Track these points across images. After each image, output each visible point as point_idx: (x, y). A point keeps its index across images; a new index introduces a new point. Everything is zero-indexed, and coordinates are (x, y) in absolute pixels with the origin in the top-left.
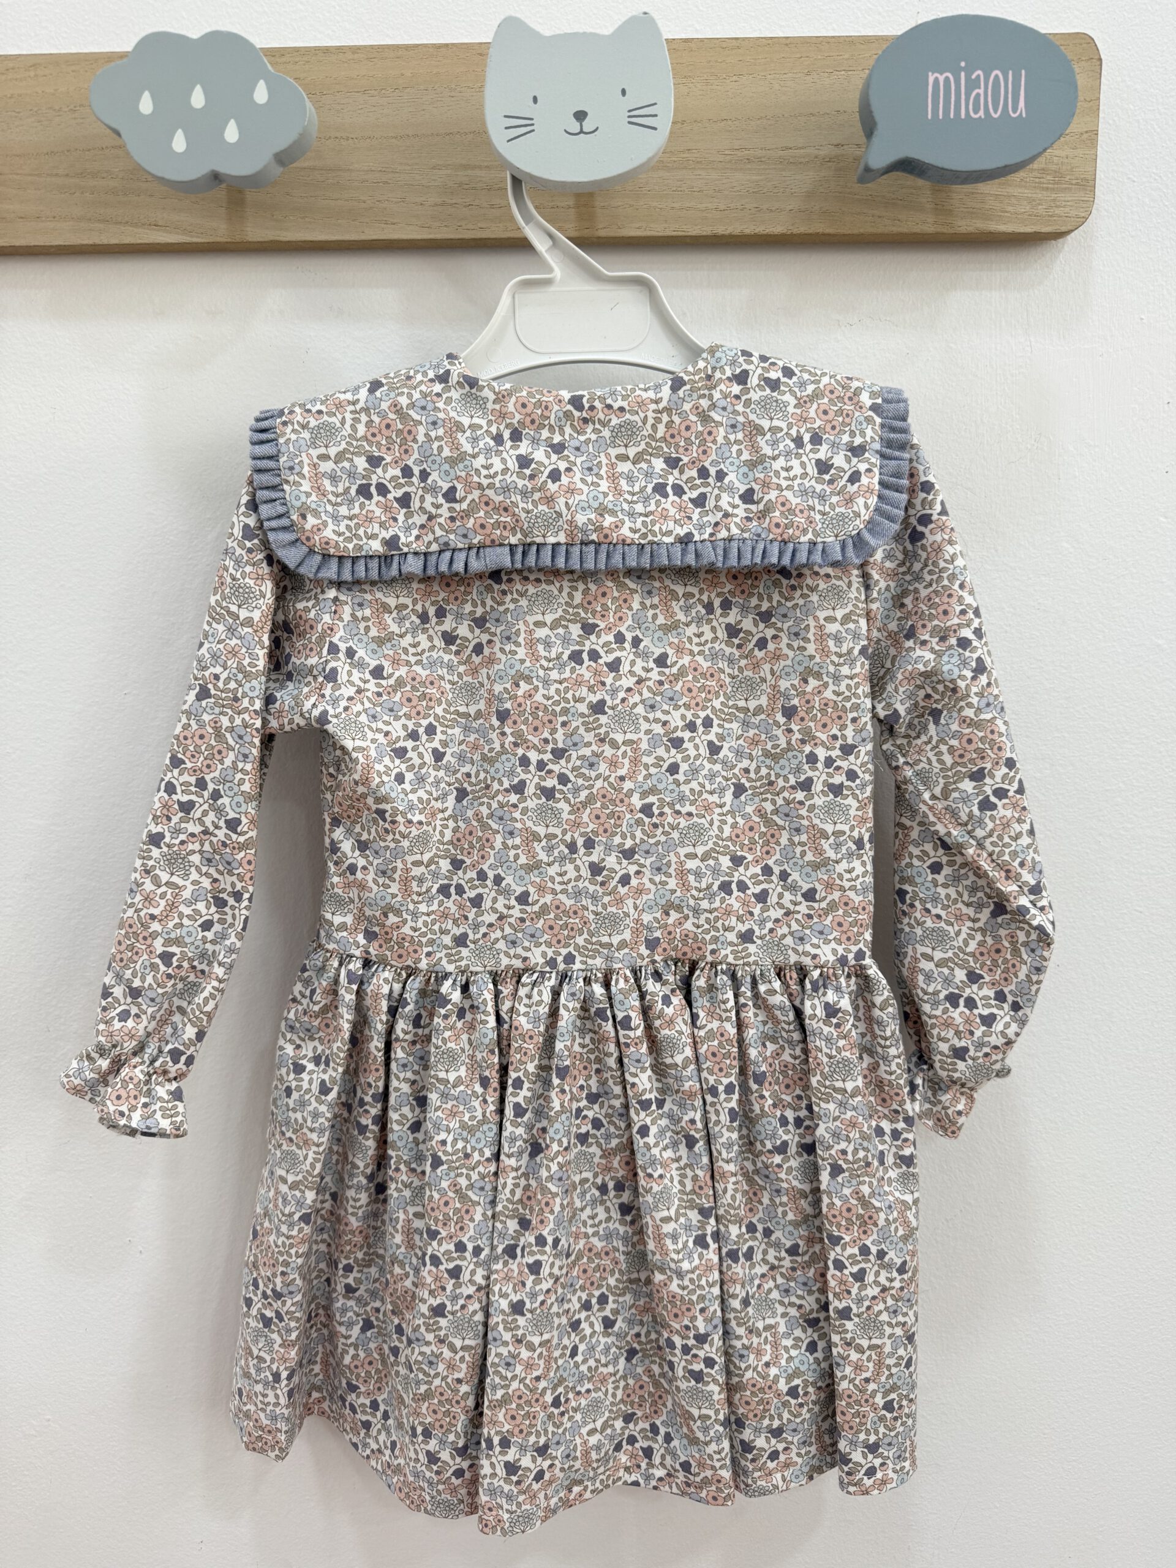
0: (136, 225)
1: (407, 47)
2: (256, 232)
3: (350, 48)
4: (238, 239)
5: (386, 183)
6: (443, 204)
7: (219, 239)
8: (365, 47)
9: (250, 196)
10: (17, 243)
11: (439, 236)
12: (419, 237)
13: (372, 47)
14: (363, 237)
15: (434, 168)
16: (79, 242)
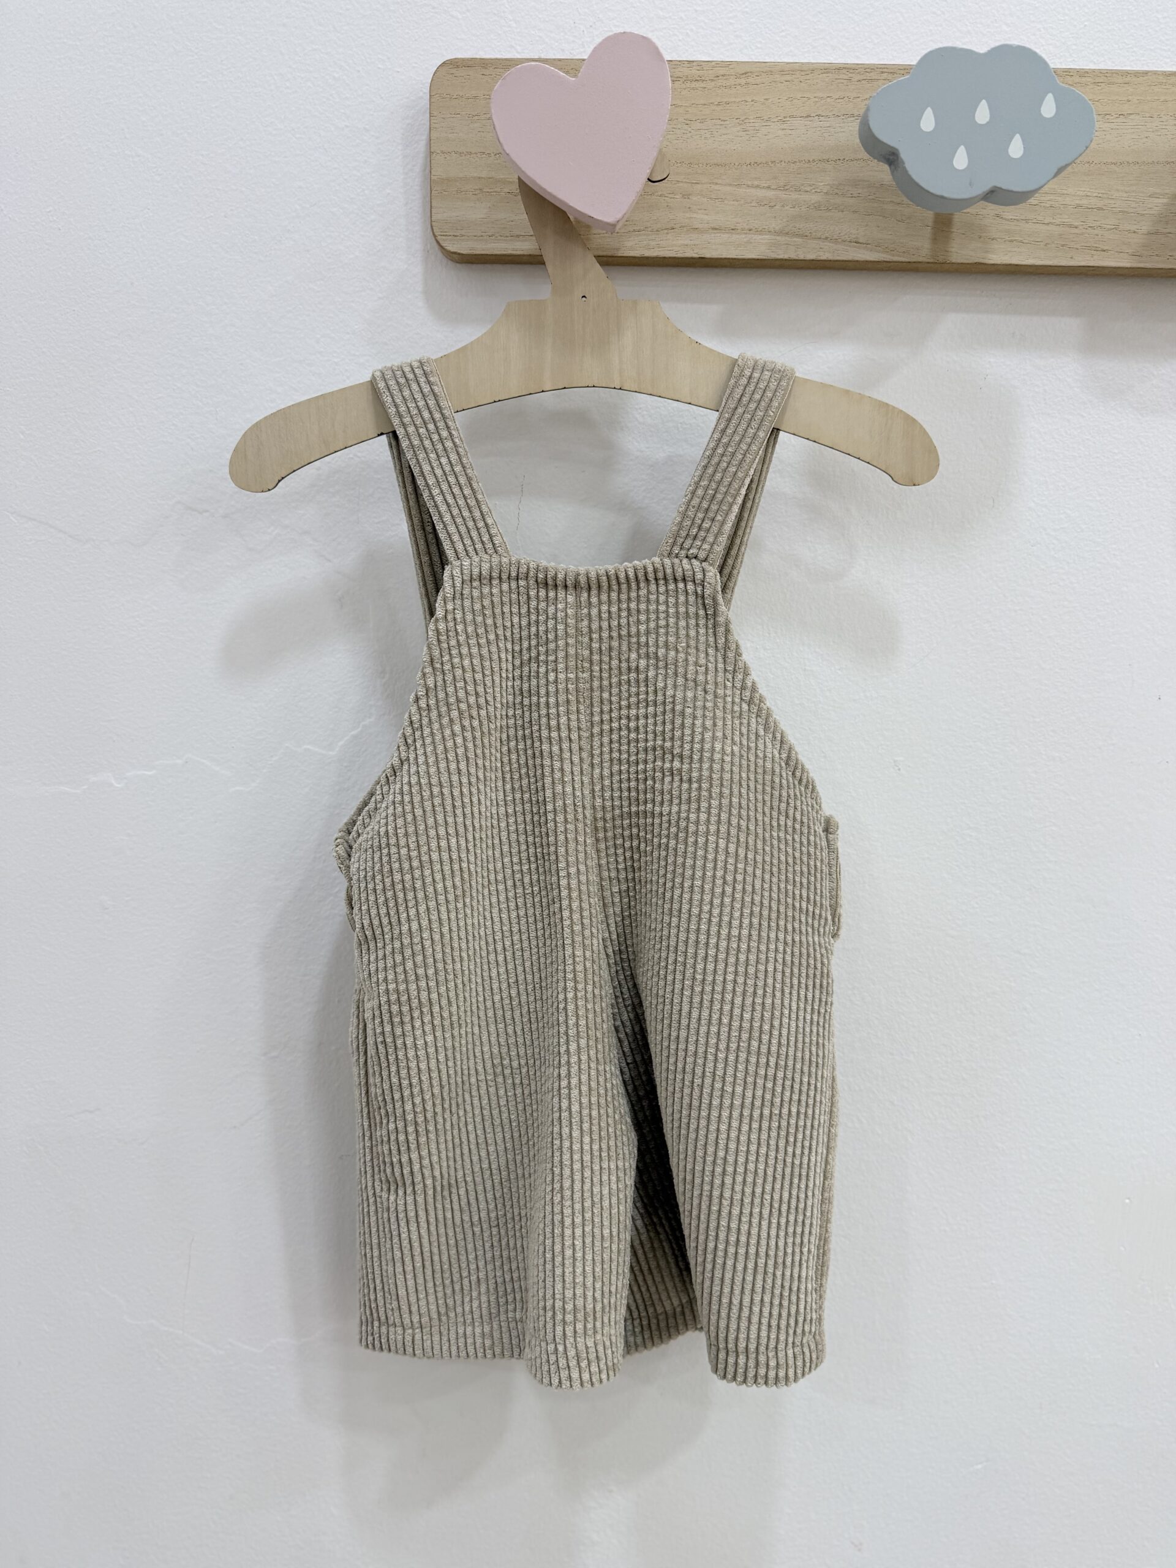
0: (836, 241)
1: (1137, 74)
2: (961, 252)
4: (941, 259)
5: (1100, 209)
6: (1157, 233)
7: (920, 259)
8: (1094, 71)
9: (957, 218)
10: (709, 254)
11: (1148, 265)
12: (1128, 265)
13: (1100, 71)
15: (1150, 196)
16: (773, 256)
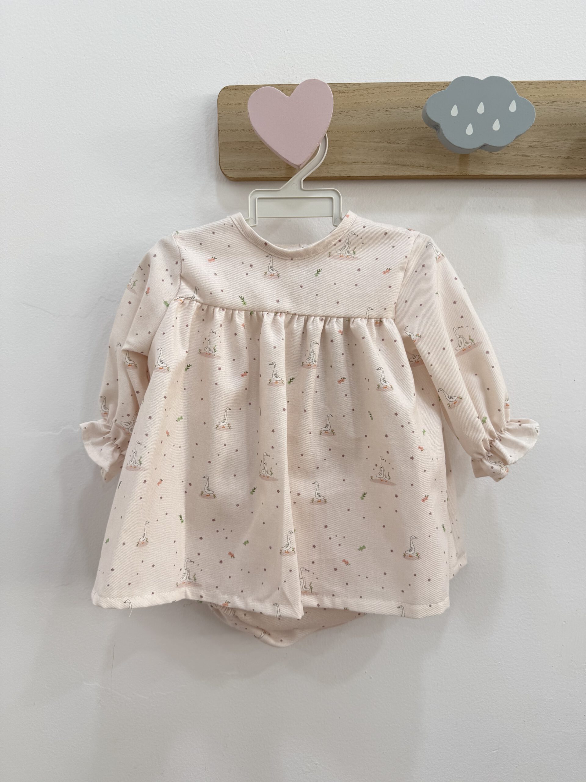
0: (413, 167)
1: (556, 82)
2: (474, 171)
3: (528, 82)
4: (463, 174)
5: (540, 147)
6: (567, 158)
7: (454, 174)
8: (536, 81)
9: (471, 156)
11: (564, 174)
12: (554, 174)
13: (539, 82)
14: (527, 174)
15: (564, 141)
16: (383, 174)
